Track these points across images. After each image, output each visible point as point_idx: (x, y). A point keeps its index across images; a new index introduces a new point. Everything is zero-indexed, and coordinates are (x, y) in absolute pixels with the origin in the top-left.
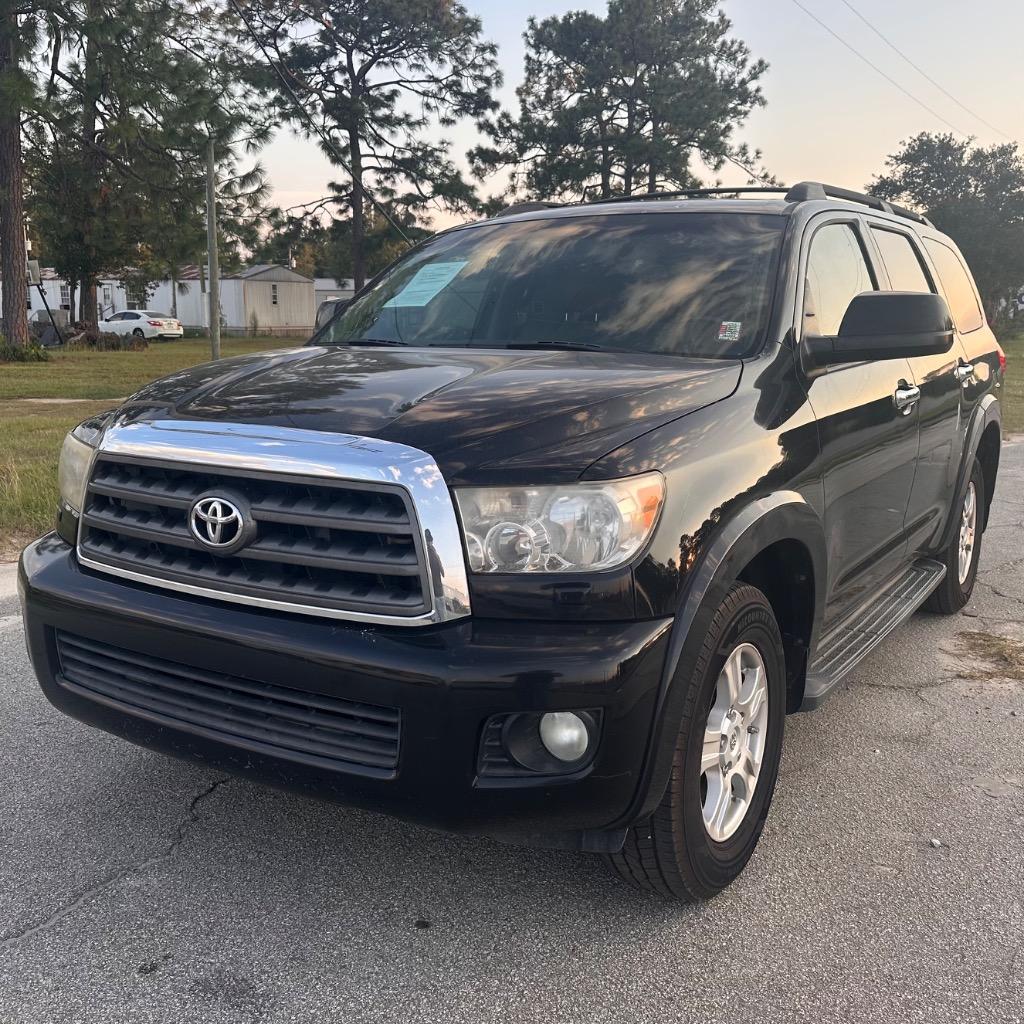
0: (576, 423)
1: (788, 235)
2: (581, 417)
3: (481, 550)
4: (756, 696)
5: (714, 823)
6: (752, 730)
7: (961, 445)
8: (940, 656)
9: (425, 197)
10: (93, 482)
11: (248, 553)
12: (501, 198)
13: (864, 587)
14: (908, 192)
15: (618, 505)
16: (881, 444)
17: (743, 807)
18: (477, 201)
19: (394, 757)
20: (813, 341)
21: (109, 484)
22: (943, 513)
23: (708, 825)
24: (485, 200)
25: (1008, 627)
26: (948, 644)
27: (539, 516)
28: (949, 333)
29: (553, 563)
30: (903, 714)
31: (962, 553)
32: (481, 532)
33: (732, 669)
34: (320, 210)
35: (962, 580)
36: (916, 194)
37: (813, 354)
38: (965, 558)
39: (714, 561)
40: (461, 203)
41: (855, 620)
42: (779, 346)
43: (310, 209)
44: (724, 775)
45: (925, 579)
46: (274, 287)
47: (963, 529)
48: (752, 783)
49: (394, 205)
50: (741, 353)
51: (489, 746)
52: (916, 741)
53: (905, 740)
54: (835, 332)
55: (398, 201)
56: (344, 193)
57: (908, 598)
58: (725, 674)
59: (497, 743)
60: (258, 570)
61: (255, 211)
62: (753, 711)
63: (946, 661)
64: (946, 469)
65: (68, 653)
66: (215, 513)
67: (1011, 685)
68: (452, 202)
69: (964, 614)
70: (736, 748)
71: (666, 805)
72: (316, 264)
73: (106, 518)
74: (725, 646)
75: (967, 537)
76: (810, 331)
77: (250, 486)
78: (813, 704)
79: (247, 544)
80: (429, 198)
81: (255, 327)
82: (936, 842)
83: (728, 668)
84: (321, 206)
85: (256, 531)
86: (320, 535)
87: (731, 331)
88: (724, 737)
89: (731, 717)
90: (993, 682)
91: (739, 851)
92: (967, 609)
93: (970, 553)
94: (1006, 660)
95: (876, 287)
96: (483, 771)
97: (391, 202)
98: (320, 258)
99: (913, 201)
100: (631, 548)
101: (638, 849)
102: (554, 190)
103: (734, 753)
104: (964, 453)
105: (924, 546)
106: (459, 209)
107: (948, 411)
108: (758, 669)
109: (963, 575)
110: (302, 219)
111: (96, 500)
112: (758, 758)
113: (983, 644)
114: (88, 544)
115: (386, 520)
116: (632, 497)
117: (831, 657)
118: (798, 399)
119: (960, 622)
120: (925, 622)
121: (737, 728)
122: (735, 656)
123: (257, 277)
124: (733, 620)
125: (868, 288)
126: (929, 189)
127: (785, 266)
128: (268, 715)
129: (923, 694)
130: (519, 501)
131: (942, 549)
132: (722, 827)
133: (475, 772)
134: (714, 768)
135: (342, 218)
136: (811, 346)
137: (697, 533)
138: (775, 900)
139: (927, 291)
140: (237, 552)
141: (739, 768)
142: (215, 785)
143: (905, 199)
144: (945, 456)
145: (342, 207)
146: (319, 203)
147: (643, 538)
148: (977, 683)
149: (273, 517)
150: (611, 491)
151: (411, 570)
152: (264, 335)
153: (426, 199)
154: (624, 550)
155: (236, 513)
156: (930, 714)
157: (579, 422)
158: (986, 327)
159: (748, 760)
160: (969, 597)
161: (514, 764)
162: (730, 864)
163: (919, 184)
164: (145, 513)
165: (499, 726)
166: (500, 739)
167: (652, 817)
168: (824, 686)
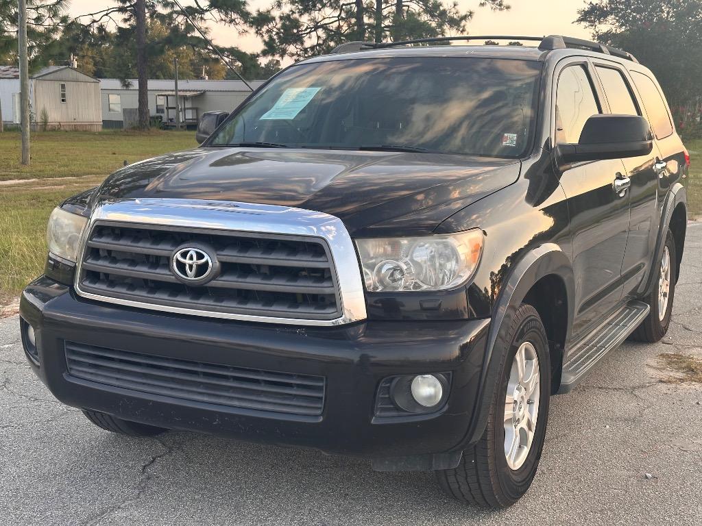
0: (417, 201)
1: (544, 74)
2: (420, 197)
3: (371, 279)
4: (534, 378)
5: (510, 456)
6: (530, 402)
7: (659, 221)
8: (647, 369)
9: (202, 9)
10: (91, 240)
11: (214, 283)
12: (269, 11)
13: (590, 320)
14: (613, 16)
15: (458, 248)
16: (598, 222)
17: (526, 451)
18: (248, 14)
19: (320, 408)
20: (562, 147)
21: (105, 243)
22: (646, 268)
23: (507, 457)
24: (255, 14)
25: (695, 351)
26: (653, 362)
27: (407, 256)
28: (649, 142)
29: (416, 286)
30: (624, 405)
31: (661, 298)
32: (372, 267)
33: (520, 357)
34: (106, 18)
35: (661, 318)
36: (620, 18)
37: (563, 155)
38: (663, 302)
39: (511, 288)
40: (234, 16)
41: (589, 340)
42: (542, 149)
43: (97, 17)
44: (515, 426)
45: (636, 314)
46: (63, 86)
47: (661, 280)
48: (531, 435)
49: (175, 16)
50: (517, 154)
51: (382, 398)
52: (632, 421)
53: (626, 420)
54: (576, 141)
55: (178, 13)
56: (128, 4)
57: (624, 326)
58: (516, 361)
59: (387, 396)
60: (221, 295)
61: (55, 21)
62: (531, 389)
63: (652, 372)
64: (647, 239)
65: (74, 358)
66: (191, 258)
67: (697, 386)
68: (226, 14)
69: (663, 343)
70: (522, 409)
71: (484, 439)
72: (95, 65)
73: (102, 265)
74: (517, 341)
75: (664, 286)
76: (560, 141)
77: (216, 241)
78: (566, 389)
79: (214, 278)
80: (207, 11)
81: (45, 122)
82: (649, 475)
83: (518, 357)
84: (107, 15)
85: (220, 269)
86: (263, 270)
87: (510, 139)
88: (515, 402)
89: (518, 389)
90: (684, 385)
91: (524, 477)
92: (665, 339)
93: (667, 299)
94: (693, 370)
95: (600, 111)
96: (378, 413)
97: (172, 13)
98: (98, 59)
99: (617, 24)
100: (465, 276)
101: (465, 470)
102: (314, 6)
103: (521, 413)
104: (660, 226)
105: (634, 292)
106: (232, 21)
107: (648, 196)
108: (534, 361)
109: (662, 314)
110: (89, 26)
111: (93, 252)
112: (534, 421)
113: (676, 361)
114: (87, 283)
115: (311, 259)
116: (465, 244)
117: (576, 361)
118: (552, 185)
119: (660, 347)
120: (636, 348)
121: (522, 397)
122: (521, 350)
123: (47, 77)
124: (521, 325)
125: (597, 112)
126: (630, 14)
127: (542, 93)
128: (231, 388)
129: (636, 392)
130: (396, 247)
131: (647, 294)
132: (515, 461)
133: (373, 414)
134: (509, 421)
135: (126, 26)
136: (562, 151)
137: (499, 272)
138: (548, 509)
139: (635, 114)
140: (206, 283)
141: (523, 424)
142: (154, 459)
143: (611, 22)
144: (646, 230)
145: (126, 16)
146: (105, 13)
147: (472, 270)
148: (674, 385)
149: (234, 260)
150: (451, 239)
151: (328, 291)
152: (53, 130)
153: (202, 11)
154: (461, 276)
155: (206, 258)
156: (641, 404)
157: (419, 200)
158: (675, 134)
159: (529, 420)
160: (666, 330)
161: (398, 409)
162: (520, 484)
163: (622, 9)
164: (134, 260)
165: (388, 385)
166: (389, 393)
167: (475, 446)
168: (572, 378)
